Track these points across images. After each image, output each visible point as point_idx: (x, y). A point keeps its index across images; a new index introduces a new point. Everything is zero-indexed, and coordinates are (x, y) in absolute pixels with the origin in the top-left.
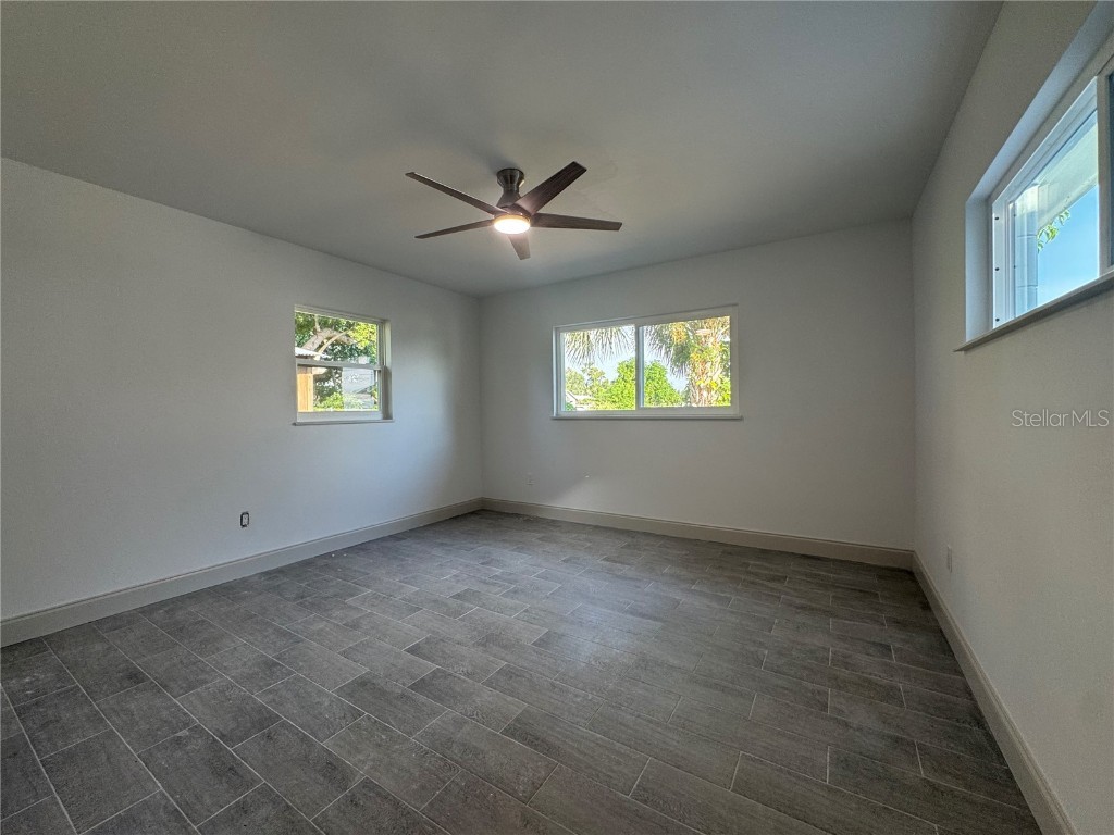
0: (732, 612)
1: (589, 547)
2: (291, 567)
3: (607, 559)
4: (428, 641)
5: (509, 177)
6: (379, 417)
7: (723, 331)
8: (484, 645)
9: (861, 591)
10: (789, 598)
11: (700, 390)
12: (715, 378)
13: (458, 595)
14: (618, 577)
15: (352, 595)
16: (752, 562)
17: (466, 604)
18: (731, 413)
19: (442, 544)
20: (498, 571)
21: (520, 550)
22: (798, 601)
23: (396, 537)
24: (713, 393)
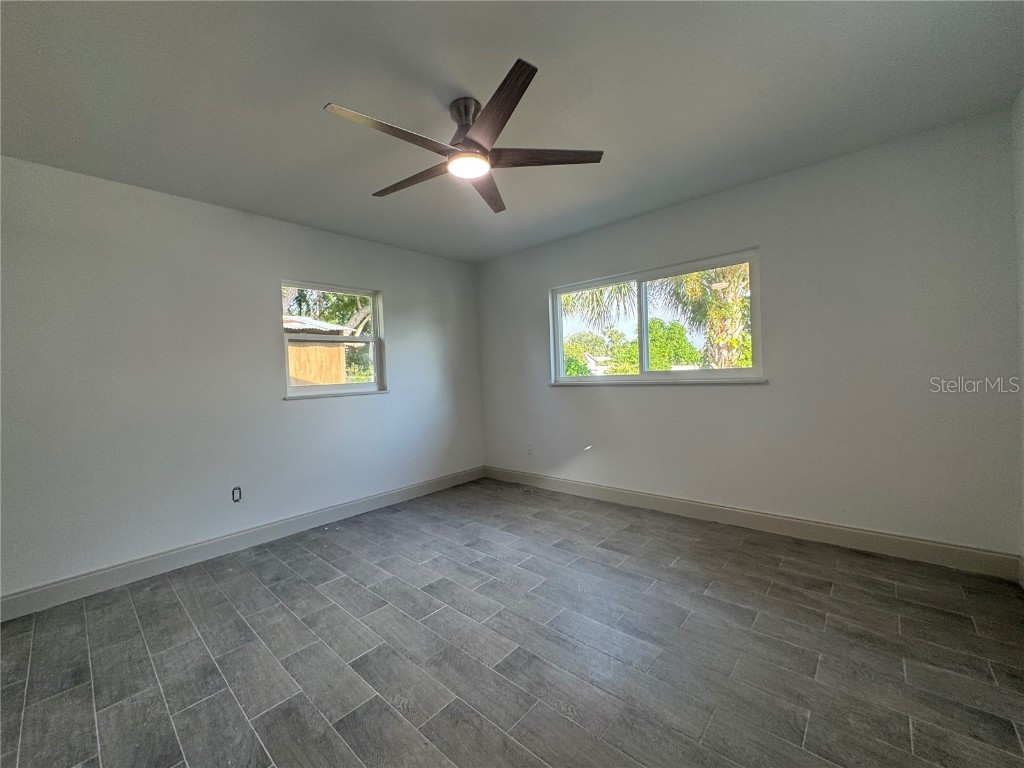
0: (757, 637)
1: (587, 529)
2: (283, 541)
3: (603, 546)
4: (378, 652)
5: (462, 108)
6: (374, 388)
7: (744, 284)
8: (437, 664)
9: (943, 613)
10: (837, 617)
11: (719, 349)
12: (736, 335)
13: (431, 586)
14: (614, 571)
15: (324, 580)
16: (783, 557)
17: (436, 601)
18: (754, 376)
19: (435, 519)
20: (481, 555)
21: (509, 529)
22: (852, 625)
23: (393, 509)
24: (734, 351)
